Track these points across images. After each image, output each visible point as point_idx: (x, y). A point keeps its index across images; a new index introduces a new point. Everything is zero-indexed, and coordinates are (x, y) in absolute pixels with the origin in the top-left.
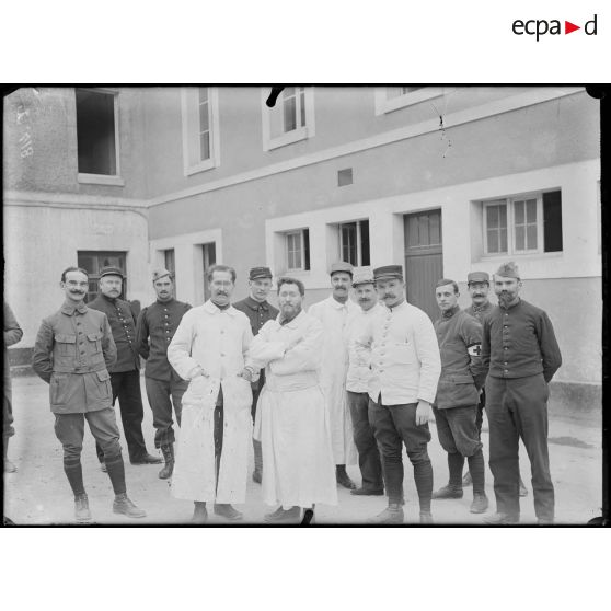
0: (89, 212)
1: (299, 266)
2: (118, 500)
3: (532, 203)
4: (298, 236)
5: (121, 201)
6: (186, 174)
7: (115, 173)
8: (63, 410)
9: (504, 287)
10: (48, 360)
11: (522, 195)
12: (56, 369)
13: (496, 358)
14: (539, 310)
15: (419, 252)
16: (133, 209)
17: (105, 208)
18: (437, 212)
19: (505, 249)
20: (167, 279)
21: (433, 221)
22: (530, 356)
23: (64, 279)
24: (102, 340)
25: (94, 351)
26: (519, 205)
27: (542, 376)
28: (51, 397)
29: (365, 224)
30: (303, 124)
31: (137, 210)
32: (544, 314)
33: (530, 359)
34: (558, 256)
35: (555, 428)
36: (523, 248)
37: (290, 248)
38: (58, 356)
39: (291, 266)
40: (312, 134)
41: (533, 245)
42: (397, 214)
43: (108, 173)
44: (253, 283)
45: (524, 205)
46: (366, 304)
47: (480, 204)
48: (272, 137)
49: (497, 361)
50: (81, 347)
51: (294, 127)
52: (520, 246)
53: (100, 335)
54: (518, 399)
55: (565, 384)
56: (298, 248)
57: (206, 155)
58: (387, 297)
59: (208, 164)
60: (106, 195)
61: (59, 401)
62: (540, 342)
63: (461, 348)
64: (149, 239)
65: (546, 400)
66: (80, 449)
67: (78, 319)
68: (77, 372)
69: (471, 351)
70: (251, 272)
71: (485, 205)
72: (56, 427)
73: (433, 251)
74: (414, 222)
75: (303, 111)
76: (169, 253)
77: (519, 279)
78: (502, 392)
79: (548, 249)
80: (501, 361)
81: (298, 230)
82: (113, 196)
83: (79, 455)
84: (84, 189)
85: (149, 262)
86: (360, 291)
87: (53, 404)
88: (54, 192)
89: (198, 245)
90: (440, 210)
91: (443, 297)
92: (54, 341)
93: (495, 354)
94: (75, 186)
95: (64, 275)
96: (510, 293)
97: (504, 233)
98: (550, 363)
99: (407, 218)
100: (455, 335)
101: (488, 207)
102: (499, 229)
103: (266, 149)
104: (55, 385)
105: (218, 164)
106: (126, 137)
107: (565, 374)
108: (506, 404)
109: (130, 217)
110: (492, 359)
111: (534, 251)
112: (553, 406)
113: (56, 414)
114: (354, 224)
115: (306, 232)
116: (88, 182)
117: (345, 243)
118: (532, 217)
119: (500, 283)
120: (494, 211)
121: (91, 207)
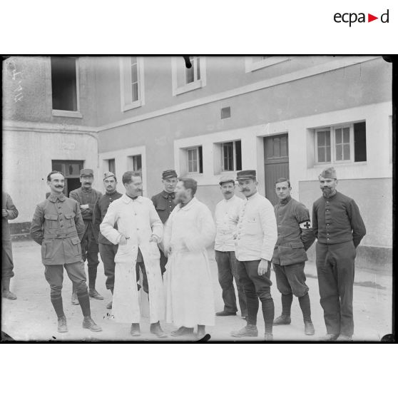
0: (59, 135)
1: (196, 170)
2: (85, 320)
3: (347, 130)
4: (195, 151)
5: (80, 128)
6: (122, 111)
7: (76, 110)
8: (50, 263)
9: (326, 184)
10: (40, 231)
11: (340, 125)
12: (45, 236)
13: (321, 230)
14: (349, 199)
15: (273, 162)
16: (88, 133)
17: (70, 132)
18: (285, 136)
19: (329, 160)
20: (112, 179)
21: (283, 142)
22: (343, 229)
23: (49, 179)
24: (75, 218)
25: (70, 225)
26: (338, 131)
27: (352, 242)
28: (42, 254)
29: (238, 143)
30: (199, 78)
31: (91, 133)
32: (353, 201)
33: (344, 231)
34: (363, 165)
35: (359, 276)
36: (341, 159)
37: (190, 159)
38: (46, 227)
39: (190, 171)
40: (204, 84)
41: (347, 157)
42: (259, 137)
43: (72, 110)
44: (165, 181)
45: (341, 131)
46: (228, 196)
47: (313, 130)
48: (179, 87)
49: (322, 232)
50: (61, 223)
51: (192, 80)
52: (339, 158)
53: (74, 215)
54: (336, 257)
55: (368, 248)
56: (195, 158)
57: (136, 98)
58: (244, 190)
59: (137, 104)
60: (71, 124)
61: (47, 256)
62: (350, 220)
63: (295, 224)
64: (98, 152)
65: (354, 257)
66: (61, 287)
67: (59, 205)
68: (58, 238)
69: (302, 226)
70: (163, 174)
71: (316, 131)
72: (45, 274)
73: (283, 161)
74: (270, 142)
75: (198, 70)
76: (111, 162)
77: (336, 179)
78: (326, 253)
79: (357, 160)
80: (325, 233)
81: (195, 147)
82: (75, 124)
83: (60, 291)
84: (56, 120)
85: (98, 167)
86: (225, 187)
87: (44, 259)
88: (37, 122)
89: (130, 157)
90: (287, 134)
91: (281, 191)
92: (44, 219)
93: (321, 228)
94: (50, 118)
95: (49, 177)
96: (330, 188)
97: (329, 149)
98: (358, 233)
99: (266, 139)
100: (290, 215)
101: (318, 133)
102: (325, 147)
103: (174, 94)
104: (45, 246)
105: (143, 104)
106: (84, 86)
107: (368, 241)
108: (328, 260)
109: (86, 138)
110: (319, 231)
111: (348, 161)
112: (358, 261)
113: (46, 265)
114: (231, 143)
115: (200, 148)
116: (59, 115)
117: (225, 155)
118: (347, 139)
119: (323, 182)
120: (322, 135)
121: (61, 132)
